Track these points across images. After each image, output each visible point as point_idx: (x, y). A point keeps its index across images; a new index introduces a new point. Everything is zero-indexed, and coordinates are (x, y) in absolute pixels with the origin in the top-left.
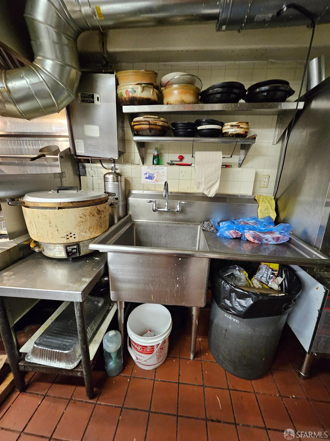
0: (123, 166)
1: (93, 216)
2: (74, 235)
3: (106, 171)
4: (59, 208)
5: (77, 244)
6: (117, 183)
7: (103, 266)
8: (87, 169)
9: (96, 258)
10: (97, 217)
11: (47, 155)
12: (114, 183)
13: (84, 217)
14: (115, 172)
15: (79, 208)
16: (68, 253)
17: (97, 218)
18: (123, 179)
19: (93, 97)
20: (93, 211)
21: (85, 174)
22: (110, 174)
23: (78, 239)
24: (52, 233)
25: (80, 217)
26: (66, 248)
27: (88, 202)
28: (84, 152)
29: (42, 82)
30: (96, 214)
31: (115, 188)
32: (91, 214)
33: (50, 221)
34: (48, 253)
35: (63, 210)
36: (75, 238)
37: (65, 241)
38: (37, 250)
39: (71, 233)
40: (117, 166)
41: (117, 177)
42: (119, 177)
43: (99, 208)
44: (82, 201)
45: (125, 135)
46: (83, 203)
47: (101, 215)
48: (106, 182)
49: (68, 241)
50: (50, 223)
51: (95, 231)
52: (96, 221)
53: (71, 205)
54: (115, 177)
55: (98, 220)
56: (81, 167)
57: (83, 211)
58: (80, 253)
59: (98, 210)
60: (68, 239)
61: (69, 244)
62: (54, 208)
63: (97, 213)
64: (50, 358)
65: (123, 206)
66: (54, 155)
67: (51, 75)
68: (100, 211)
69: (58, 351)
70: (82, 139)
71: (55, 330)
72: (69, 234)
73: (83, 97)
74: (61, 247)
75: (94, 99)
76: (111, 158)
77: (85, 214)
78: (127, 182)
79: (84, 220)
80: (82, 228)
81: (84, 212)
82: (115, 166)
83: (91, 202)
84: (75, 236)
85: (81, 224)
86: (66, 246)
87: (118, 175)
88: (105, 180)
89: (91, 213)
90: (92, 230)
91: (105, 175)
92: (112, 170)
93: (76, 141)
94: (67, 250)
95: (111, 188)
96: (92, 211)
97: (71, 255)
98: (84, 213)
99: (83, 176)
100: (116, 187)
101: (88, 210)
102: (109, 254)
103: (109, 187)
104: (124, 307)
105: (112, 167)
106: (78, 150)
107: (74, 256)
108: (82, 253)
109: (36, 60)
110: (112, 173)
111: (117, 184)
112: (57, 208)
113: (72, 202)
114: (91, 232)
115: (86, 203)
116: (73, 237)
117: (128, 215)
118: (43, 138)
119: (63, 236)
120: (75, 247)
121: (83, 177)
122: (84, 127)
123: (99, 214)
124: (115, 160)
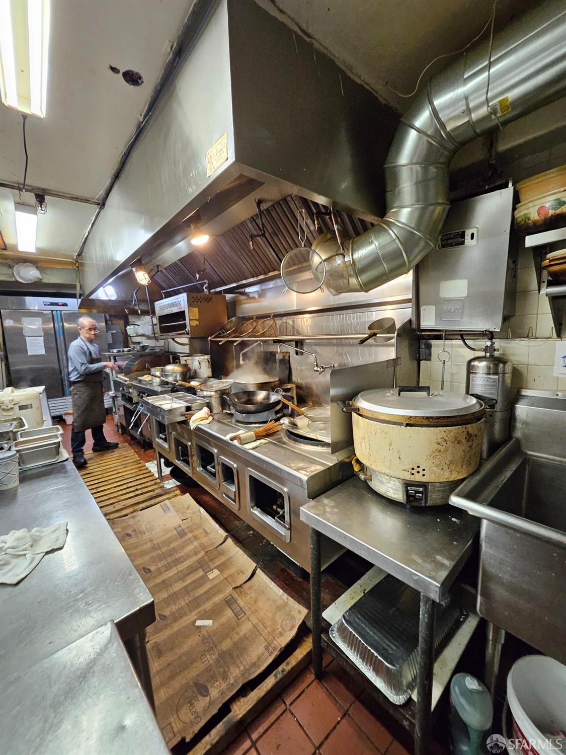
0: (509, 343)
1: (459, 443)
2: (424, 470)
3: (471, 355)
4: (407, 425)
5: (424, 485)
6: (496, 377)
7: (470, 542)
8: (433, 349)
9: (454, 519)
10: (465, 446)
11: (379, 334)
12: (489, 376)
13: (444, 444)
14: (492, 356)
15: (438, 428)
16: (408, 496)
17: (463, 448)
18: (509, 368)
19: (463, 235)
20: (459, 435)
21: (428, 358)
22: (481, 359)
23: (428, 477)
24: (390, 460)
25: (437, 442)
26: (406, 488)
27: (454, 420)
28: (434, 324)
29: (394, 240)
30: (464, 441)
31: (490, 385)
32: (455, 440)
33: (391, 442)
34: (376, 485)
35: (413, 428)
36: (424, 475)
37: (408, 476)
38: (362, 477)
39: (418, 467)
40: (498, 343)
41: (496, 366)
42: (501, 365)
43: (470, 431)
44: (444, 417)
45: (517, 284)
46: (445, 421)
47: (471, 443)
48: (471, 375)
49: (412, 478)
50: (391, 445)
51: (458, 470)
52: (463, 453)
53: (426, 422)
54: (492, 365)
55: (467, 451)
56: (422, 346)
57: (443, 433)
58: (426, 502)
59: (468, 433)
60: (413, 474)
61: (412, 483)
62: (400, 424)
63: (466, 438)
64: (363, 658)
65: (503, 420)
66: (388, 333)
67: (408, 226)
68: (471, 435)
69: (376, 654)
70: (433, 305)
71: (372, 613)
72: (416, 467)
73: (445, 240)
74: (398, 483)
75: (464, 238)
76: (486, 331)
77: (447, 438)
78: (517, 374)
79: (442, 448)
80: (437, 461)
81: (446, 435)
82: (493, 344)
83: (458, 419)
84: (424, 473)
85: (437, 454)
86: (407, 485)
87: (497, 362)
88: (470, 369)
89: (456, 438)
90: (453, 468)
91: (470, 362)
92: (486, 353)
93: (422, 308)
94: (407, 491)
95: (482, 385)
96: (457, 435)
97: (411, 501)
98: (445, 437)
99: (425, 360)
100: (494, 384)
101: (452, 433)
102: (485, 523)
103: (477, 383)
104: (503, 641)
105: (487, 347)
106: (424, 321)
107: (415, 504)
108: (429, 502)
109: (388, 215)
110: (485, 357)
111: (495, 379)
112: (405, 424)
113: (427, 418)
114: (451, 471)
115: (449, 420)
116: (422, 473)
117: (514, 439)
118: (373, 308)
119: (407, 469)
120: (421, 489)
121: (425, 362)
122: (441, 286)
123: (468, 441)
124: (494, 334)
